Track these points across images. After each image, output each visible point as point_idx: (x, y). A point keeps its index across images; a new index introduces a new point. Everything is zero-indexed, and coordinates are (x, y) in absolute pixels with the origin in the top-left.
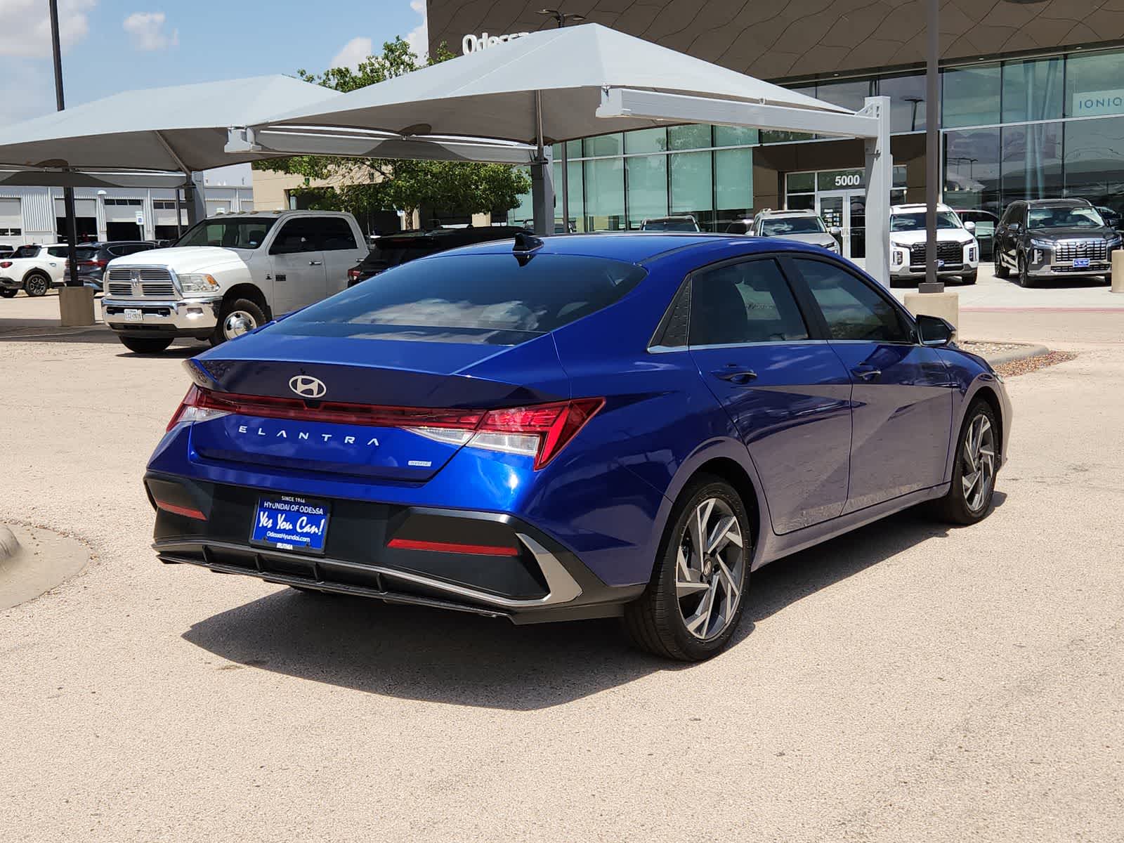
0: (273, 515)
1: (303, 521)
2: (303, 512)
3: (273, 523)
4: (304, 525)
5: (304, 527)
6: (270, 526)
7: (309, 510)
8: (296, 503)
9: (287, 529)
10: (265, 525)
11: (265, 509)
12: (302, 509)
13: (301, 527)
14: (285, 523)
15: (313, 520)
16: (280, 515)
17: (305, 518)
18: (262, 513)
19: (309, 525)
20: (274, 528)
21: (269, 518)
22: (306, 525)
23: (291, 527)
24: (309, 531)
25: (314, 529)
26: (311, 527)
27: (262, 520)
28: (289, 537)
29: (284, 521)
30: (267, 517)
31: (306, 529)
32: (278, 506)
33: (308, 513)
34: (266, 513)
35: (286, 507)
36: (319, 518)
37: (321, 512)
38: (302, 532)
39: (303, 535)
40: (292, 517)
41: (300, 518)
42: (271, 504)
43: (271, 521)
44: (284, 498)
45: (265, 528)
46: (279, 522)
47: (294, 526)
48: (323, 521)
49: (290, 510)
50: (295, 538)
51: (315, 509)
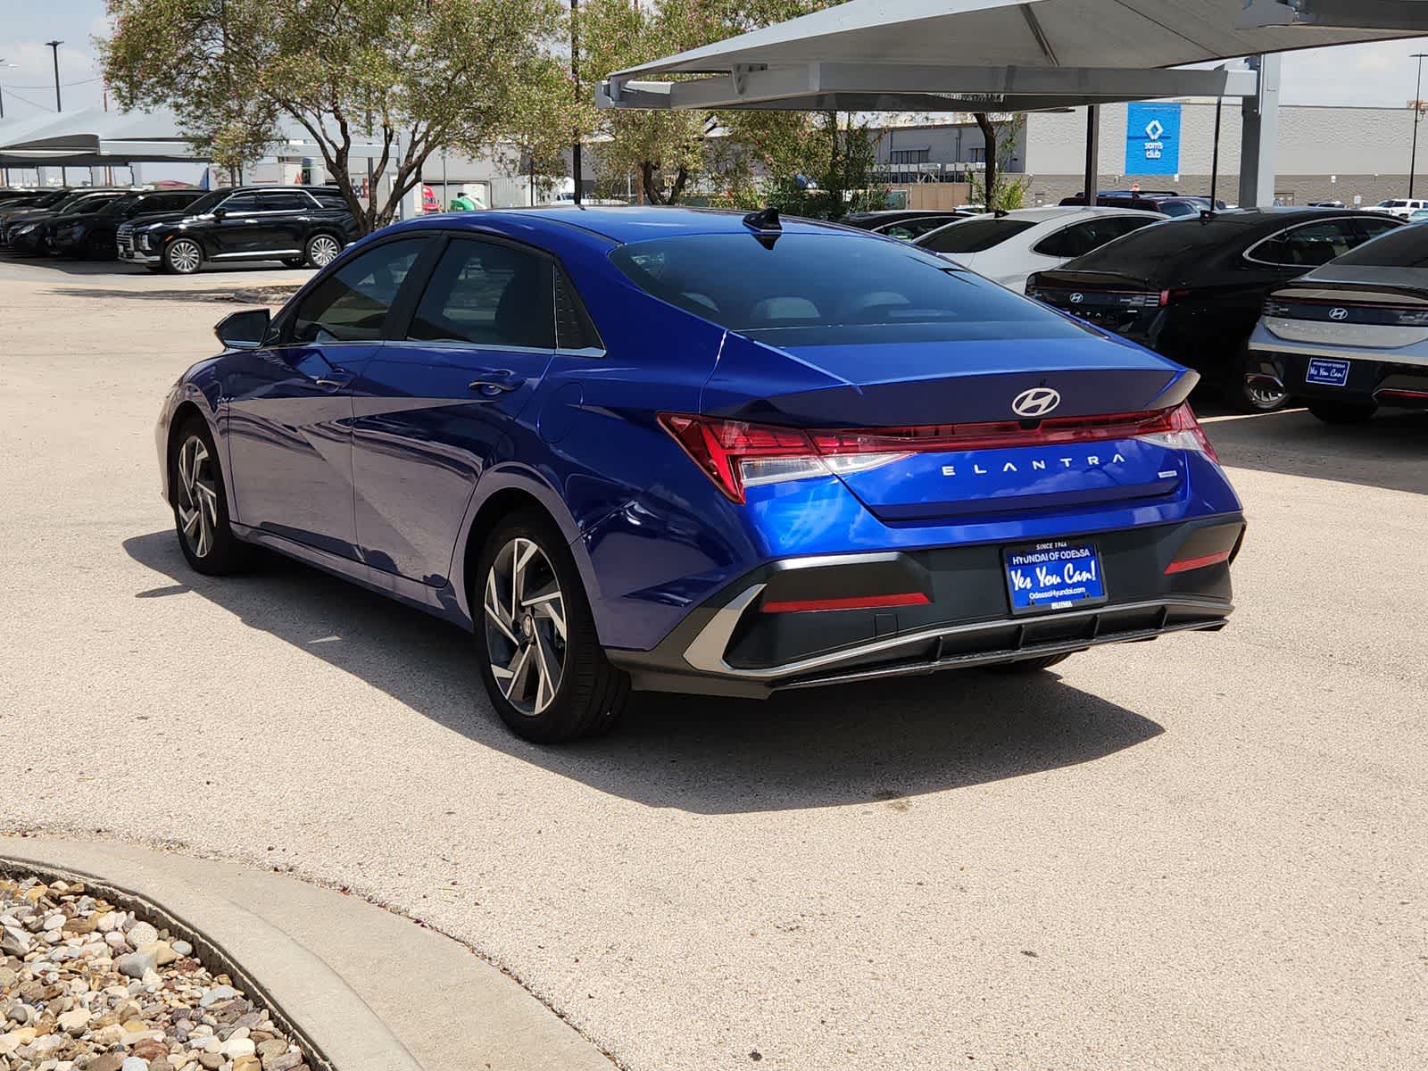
0: (1028, 571)
1: (1069, 569)
2: (1066, 559)
3: (1032, 581)
4: (1071, 573)
5: (1072, 576)
6: (1029, 586)
7: (1073, 554)
8: (1054, 550)
9: (1055, 583)
10: (1023, 586)
11: (1015, 567)
12: (1063, 555)
13: (1070, 577)
14: (1049, 577)
15: (1081, 565)
16: (1038, 570)
17: (1070, 565)
18: (1013, 573)
19: (1078, 572)
20: (1036, 587)
21: (1024, 575)
22: (1074, 572)
23: (1059, 580)
24: (1080, 580)
25: (1085, 576)
26: (1080, 574)
27: (1016, 581)
28: (1061, 593)
29: (1047, 574)
30: (1021, 575)
31: (1077, 578)
32: (1031, 559)
33: (1071, 558)
34: (1019, 572)
35: (1043, 557)
36: (1086, 560)
37: (1087, 553)
38: (1074, 583)
39: (1074, 586)
40: (1056, 569)
41: (1065, 567)
42: (1021, 559)
43: (1028, 579)
44: (1038, 547)
45: (1024, 591)
46: (1041, 578)
47: (1062, 578)
48: (1093, 563)
49: (1050, 560)
50: (1068, 592)
51: (1079, 551)
